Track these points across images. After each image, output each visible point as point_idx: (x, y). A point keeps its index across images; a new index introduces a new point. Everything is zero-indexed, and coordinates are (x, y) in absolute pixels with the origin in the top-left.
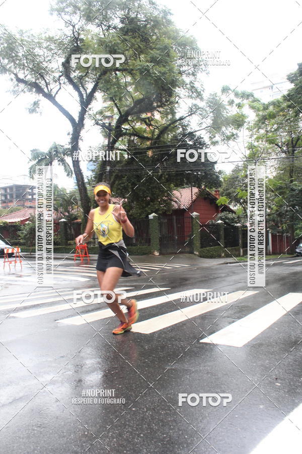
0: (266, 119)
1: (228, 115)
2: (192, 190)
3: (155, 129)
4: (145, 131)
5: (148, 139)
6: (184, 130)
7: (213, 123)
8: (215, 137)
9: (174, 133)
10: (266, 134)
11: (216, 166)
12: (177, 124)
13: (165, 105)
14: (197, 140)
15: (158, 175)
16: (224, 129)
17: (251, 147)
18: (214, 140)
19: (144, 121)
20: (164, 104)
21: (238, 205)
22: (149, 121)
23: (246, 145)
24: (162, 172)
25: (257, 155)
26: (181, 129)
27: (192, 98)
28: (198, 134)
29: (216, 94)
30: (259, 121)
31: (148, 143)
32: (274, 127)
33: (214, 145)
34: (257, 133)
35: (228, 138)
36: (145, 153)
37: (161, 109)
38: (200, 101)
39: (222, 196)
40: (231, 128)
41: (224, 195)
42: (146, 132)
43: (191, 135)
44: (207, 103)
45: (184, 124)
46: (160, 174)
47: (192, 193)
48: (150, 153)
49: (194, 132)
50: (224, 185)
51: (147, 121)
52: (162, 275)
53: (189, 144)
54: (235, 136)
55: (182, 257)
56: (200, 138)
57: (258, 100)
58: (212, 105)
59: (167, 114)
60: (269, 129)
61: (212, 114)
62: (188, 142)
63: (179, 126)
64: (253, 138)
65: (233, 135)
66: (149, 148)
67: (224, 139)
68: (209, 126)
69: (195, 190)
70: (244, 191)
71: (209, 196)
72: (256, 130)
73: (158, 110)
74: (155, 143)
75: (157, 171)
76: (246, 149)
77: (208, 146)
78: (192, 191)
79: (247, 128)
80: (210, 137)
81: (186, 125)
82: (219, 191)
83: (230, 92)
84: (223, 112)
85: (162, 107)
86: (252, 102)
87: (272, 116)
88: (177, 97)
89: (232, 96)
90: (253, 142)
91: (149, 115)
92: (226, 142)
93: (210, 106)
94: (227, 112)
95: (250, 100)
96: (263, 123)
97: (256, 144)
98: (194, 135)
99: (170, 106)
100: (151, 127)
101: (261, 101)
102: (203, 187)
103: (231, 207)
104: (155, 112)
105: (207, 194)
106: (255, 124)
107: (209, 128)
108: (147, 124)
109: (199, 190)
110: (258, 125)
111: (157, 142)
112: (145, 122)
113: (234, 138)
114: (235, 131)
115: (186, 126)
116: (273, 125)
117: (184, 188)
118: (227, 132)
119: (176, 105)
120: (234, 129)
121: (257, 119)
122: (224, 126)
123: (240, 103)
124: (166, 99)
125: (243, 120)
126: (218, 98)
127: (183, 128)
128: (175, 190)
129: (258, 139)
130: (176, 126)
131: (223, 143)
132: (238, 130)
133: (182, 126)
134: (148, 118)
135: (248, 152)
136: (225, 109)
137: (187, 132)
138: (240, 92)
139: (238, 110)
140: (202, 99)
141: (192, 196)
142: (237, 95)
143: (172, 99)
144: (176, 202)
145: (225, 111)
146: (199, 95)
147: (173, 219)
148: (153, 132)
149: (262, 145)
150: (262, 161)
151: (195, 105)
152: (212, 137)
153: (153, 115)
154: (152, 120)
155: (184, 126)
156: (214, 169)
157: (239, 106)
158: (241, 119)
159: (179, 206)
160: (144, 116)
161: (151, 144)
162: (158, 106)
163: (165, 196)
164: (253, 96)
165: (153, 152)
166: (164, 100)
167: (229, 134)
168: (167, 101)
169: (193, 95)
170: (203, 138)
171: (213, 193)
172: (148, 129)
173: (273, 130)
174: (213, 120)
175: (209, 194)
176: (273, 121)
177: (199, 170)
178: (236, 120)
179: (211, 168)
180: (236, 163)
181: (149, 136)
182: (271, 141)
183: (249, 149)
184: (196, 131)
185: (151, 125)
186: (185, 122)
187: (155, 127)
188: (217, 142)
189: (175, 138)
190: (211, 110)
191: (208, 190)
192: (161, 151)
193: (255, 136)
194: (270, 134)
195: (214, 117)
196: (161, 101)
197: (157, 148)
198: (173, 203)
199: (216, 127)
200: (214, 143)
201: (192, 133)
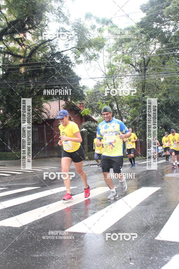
0: (122, 42)
1: (91, 38)
2: (59, 102)
3: (27, 48)
4: (18, 50)
5: (20, 57)
6: (52, 50)
7: (77, 45)
8: (79, 57)
9: (44, 53)
10: (123, 55)
11: (80, 82)
12: (47, 44)
13: (36, 28)
14: (63, 59)
15: (30, 89)
16: (87, 50)
17: (110, 66)
18: (79, 59)
19: (17, 40)
20: (34, 26)
21: (100, 116)
22: (22, 41)
23: (106, 64)
24: (33, 86)
25: (115, 73)
26: (50, 49)
27: (59, 22)
28: (64, 54)
29: (80, 19)
30: (117, 44)
31: (21, 61)
32: (129, 50)
33: (79, 64)
34: (115, 54)
35: (91, 58)
36: (18, 69)
37: (32, 31)
38: (66, 25)
39: (86, 108)
40: (93, 50)
41: (87, 107)
42: (19, 52)
43: (59, 54)
44: (73, 27)
45: (52, 44)
46: (31, 88)
47: (59, 105)
48: (23, 70)
49: (62, 52)
50: (87, 99)
51: (20, 41)
52: (34, 177)
53: (57, 63)
54: (97, 56)
55: (52, 161)
56: (66, 57)
57: (116, 26)
58: (77, 29)
59: (38, 35)
60: (125, 51)
61: (77, 36)
62: (56, 61)
63: (49, 47)
64: (112, 59)
65: (95, 55)
66: (21, 66)
67: (87, 59)
68: (75, 47)
69: (63, 102)
70: (104, 104)
71: (75, 108)
72: (114, 51)
73: (29, 32)
74: (27, 61)
75: (29, 85)
76: (106, 67)
77: (74, 65)
78: (59, 104)
79: (107, 50)
80: (75, 57)
81: (54, 45)
82: (83, 104)
83: (92, 18)
84: (86, 35)
85: (33, 29)
86: (111, 28)
87: (128, 40)
88: (47, 21)
89: (94, 22)
90: (112, 61)
91: (22, 35)
92: (89, 61)
93: (75, 30)
94: (90, 36)
95: (110, 25)
96: (120, 46)
97: (114, 63)
98: (61, 54)
99: (40, 29)
100: (23, 46)
101: (118, 27)
102: (69, 100)
103: (94, 117)
104: (27, 33)
105: (73, 106)
106: (113, 47)
107: (75, 49)
108: (20, 44)
109: (66, 103)
110: (116, 47)
111: (29, 60)
112: (18, 42)
113: (96, 58)
114: (96, 52)
115: (54, 47)
116: (129, 48)
117: (53, 101)
118: (89, 52)
119: (45, 28)
120: (95, 51)
121: (115, 42)
122: (87, 47)
123: (100, 28)
124: (37, 22)
125: (103, 43)
126: (82, 23)
127: (52, 48)
128: (45, 102)
129: (116, 60)
130: (46, 46)
131: (86, 62)
132: (99, 51)
133: (51, 47)
134: (21, 39)
135: (107, 71)
136: (88, 32)
137: (55, 52)
138: (101, 19)
139: (99, 34)
140: (68, 23)
141: (60, 108)
142: (98, 21)
143: (42, 22)
144: (45, 113)
145: (88, 34)
146: (66, 19)
147: (43, 128)
148: (25, 51)
149: (119, 64)
150: (120, 77)
151: (62, 28)
152: (77, 56)
153: (25, 36)
154: (25, 40)
155: (53, 46)
156: (79, 84)
157: (100, 30)
158: (101, 42)
159: (49, 117)
160: (17, 36)
161: (23, 62)
162: (30, 28)
163: (37, 108)
164: (112, 22)
165: (25, 69)
166: (35, 22)
167: (91, 55)
168: (37, 24)
169: (60, 20)
170: (69, 57)
171: (78, 105)
172: (21, 49)
173: (128, 52)
174: (77, 42)
175: (74, 106)
176: (128, 44)
177: (66, 85)
178: (97, 43)
179: (75, 83)
180: (97, 80)
181: (22, 54)
182: (127, 61)
183: (108, 68)
184: (63, 51)
185: (23, 45)
186: (53, 43)
187: (27, 47)
188: (81, 61)
189: (45, 56)
190: (76, 33)
191: (74, 103)
192: (32, 68)
193: (114, 57)
194: (126, 55)
195: (79, 39)
196: (32, 24)
197: (29, 65)
198: (43, 114)
199: (80, 48)
200: (79, 62)
201: (60, 52)
